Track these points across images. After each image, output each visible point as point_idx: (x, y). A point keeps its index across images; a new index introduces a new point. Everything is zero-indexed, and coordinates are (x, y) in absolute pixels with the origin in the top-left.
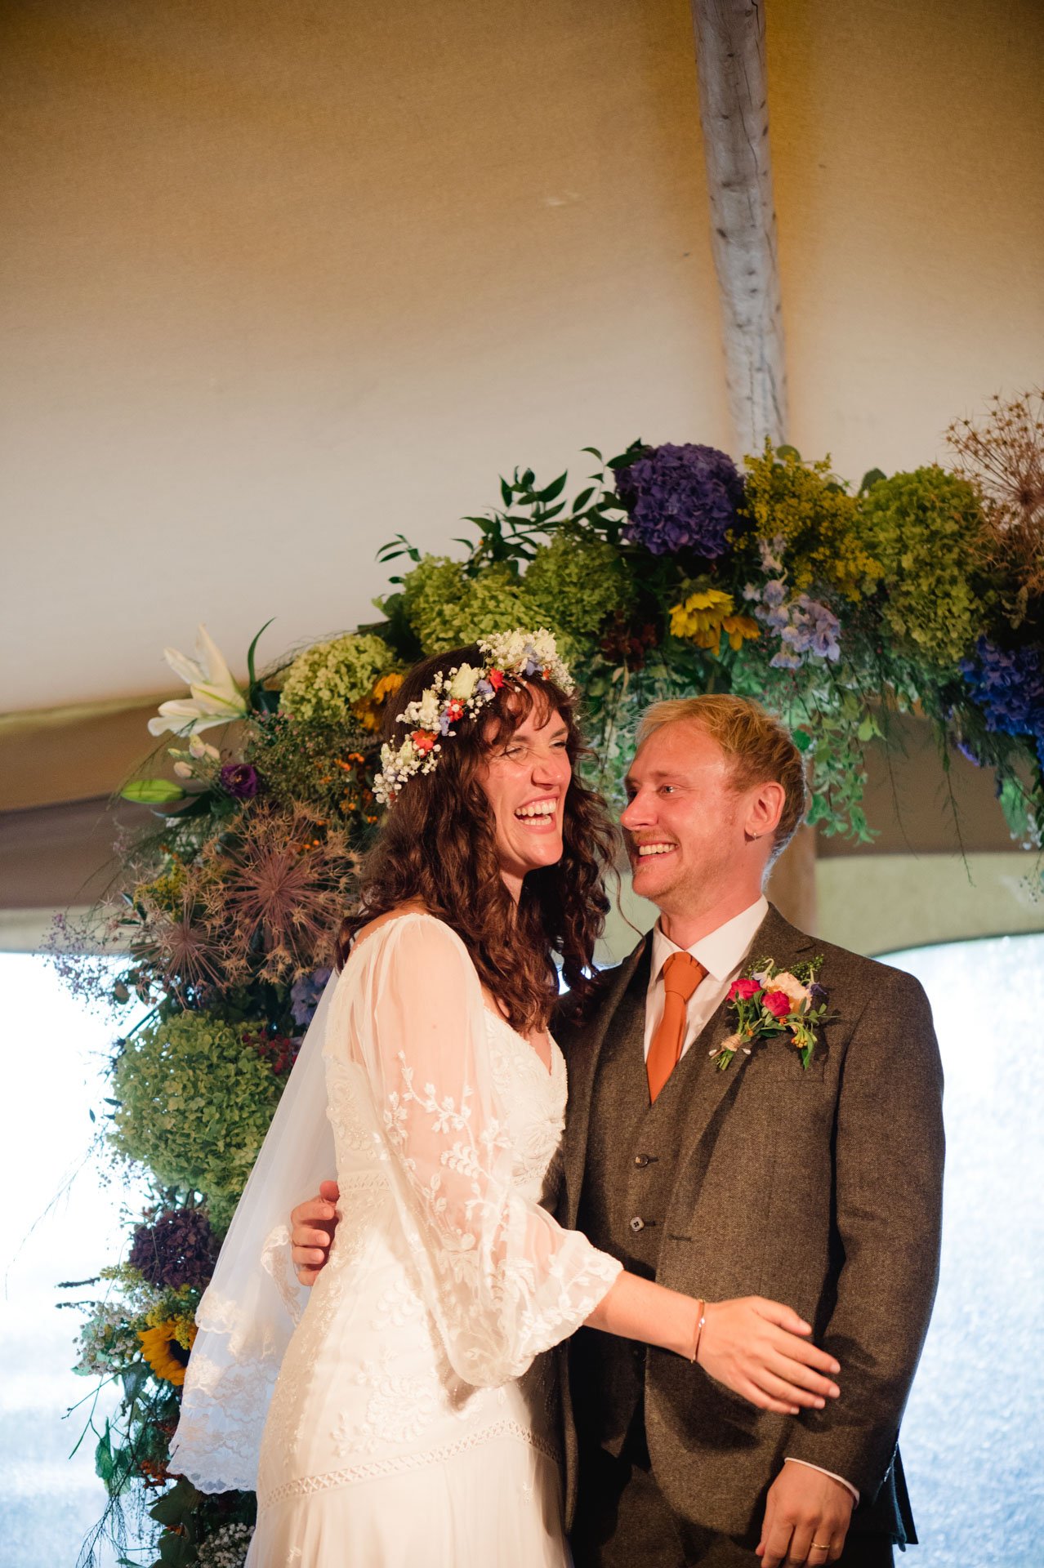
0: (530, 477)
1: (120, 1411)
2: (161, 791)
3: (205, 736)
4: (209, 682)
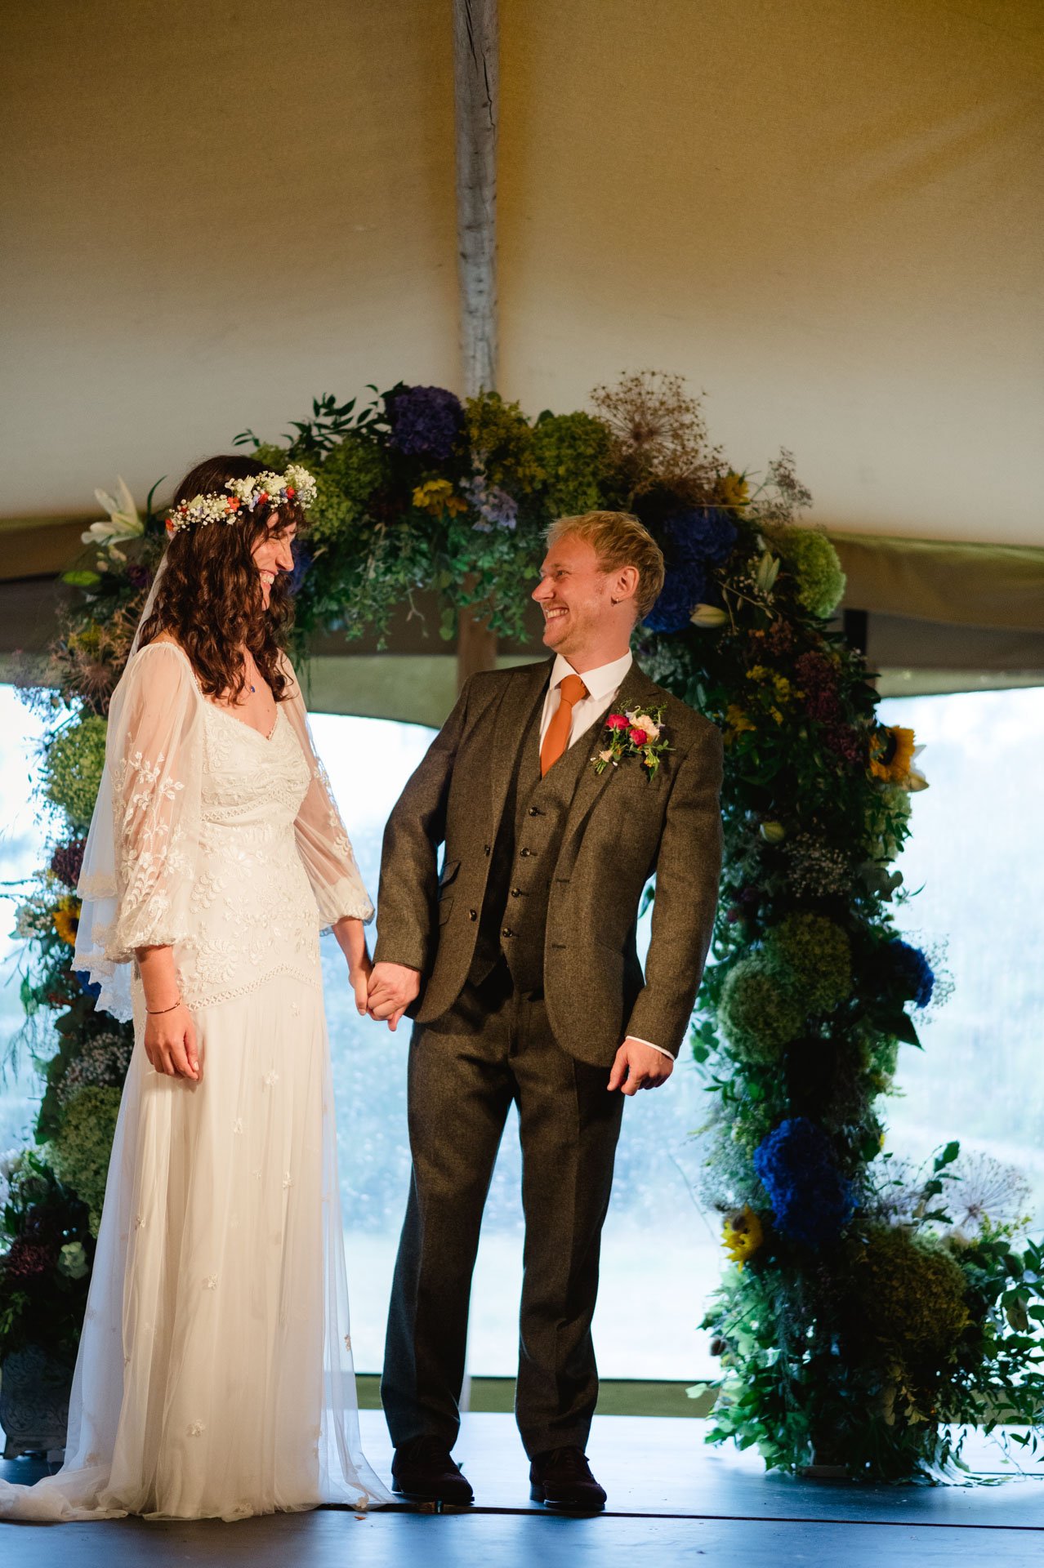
0: (332, 400)
1: (37, 962)
2: (88, 578)
3: (118, 546)
4: (122, 512)
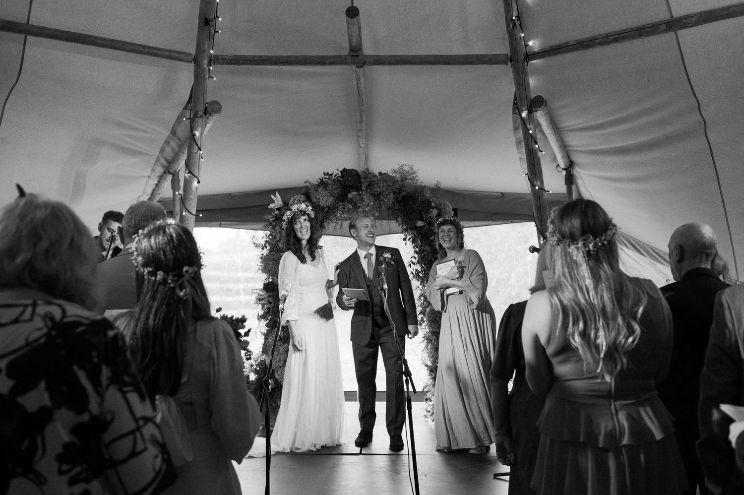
0: (328, 172)
1: (261, 309)
3: (277, 209)
4: (278, 201)
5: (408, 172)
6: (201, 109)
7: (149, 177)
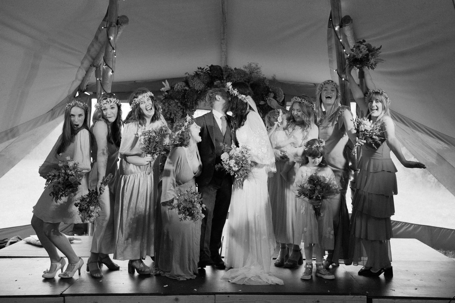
0: (201, 67)
3: (166, 91)
4: (167, 86)
5: (255, 68)
6: (114, 20)
7: (80, 67)
